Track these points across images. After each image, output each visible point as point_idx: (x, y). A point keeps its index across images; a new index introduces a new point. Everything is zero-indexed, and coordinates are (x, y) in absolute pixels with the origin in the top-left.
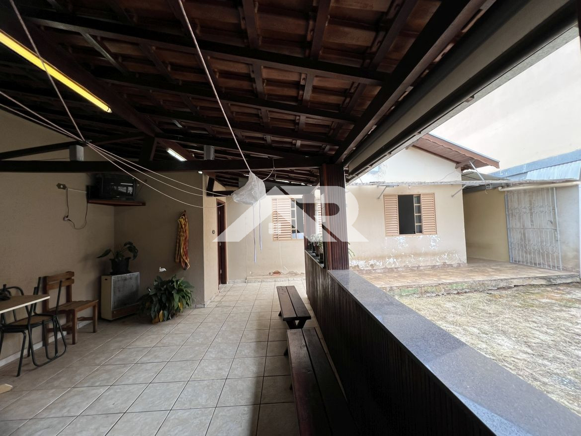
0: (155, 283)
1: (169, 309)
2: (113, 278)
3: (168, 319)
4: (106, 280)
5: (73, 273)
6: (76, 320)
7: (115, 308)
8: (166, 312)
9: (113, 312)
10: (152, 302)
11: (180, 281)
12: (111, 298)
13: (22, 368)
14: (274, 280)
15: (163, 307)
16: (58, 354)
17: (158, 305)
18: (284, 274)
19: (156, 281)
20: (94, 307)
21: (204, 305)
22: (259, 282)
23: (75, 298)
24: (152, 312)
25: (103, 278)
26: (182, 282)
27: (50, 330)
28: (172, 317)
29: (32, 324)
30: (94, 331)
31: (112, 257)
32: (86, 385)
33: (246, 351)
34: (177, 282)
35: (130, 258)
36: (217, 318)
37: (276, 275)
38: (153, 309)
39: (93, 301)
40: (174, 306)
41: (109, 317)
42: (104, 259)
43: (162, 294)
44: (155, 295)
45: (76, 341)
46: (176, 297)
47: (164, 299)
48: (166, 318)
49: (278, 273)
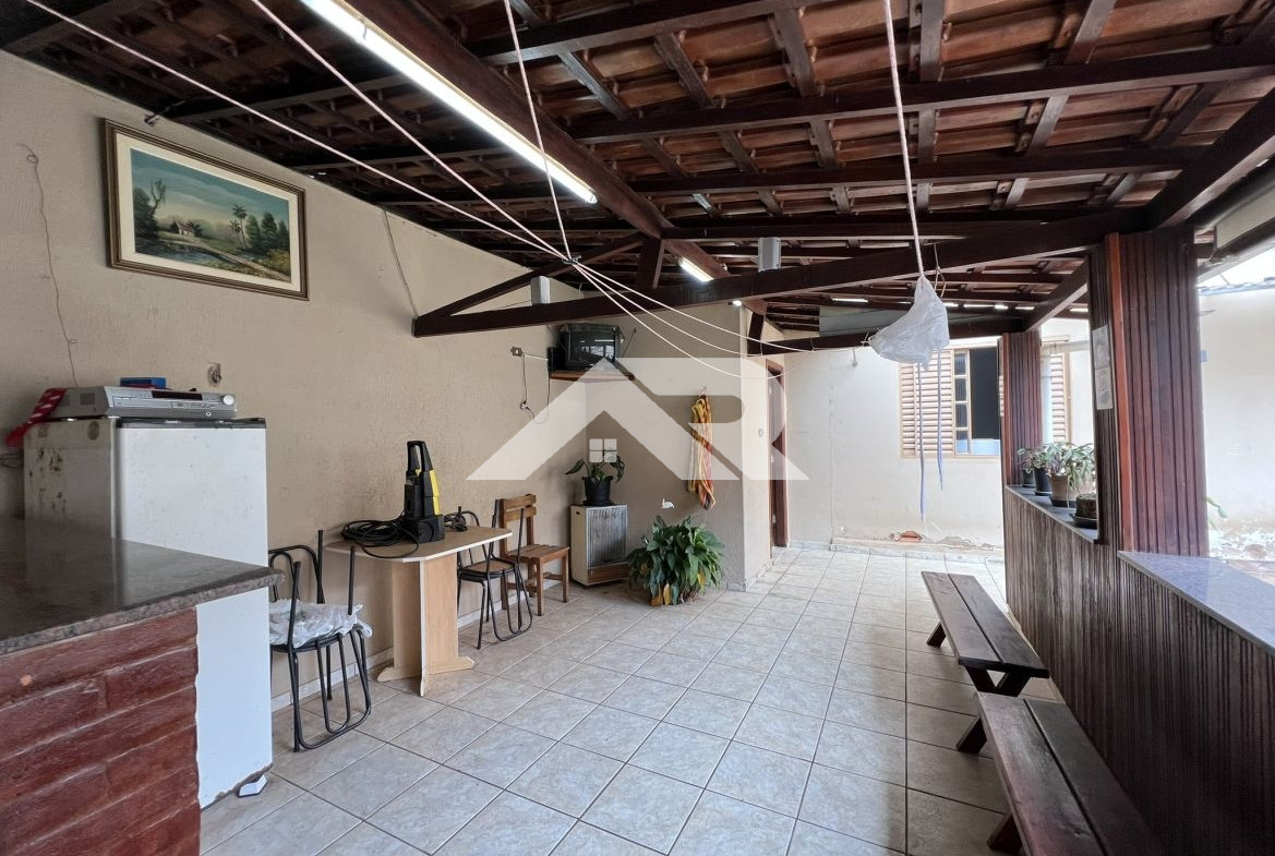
0: (655, 530)
1: (679, 584)
2: (589, 511)
3: (679, 602)
4: (578, 513)
5: (535, 496)
6: (542, 577)
7: (592, 565)
8: (675, 588)
9: (589, 571)
10: (651, 564)
11: (699, 530)
12: (587, 548)
13: (483, 638)
14: (904, 552)
15: (670, 578)
16: (522, 629)
17: (660, 572)
18: (930, 541)
19: (655, 525)
20: (564, 558)
21: (744, 585)
22: (863, 552)
23: (538, 540)
24: (651, 584)
25: (574, 509)
26: (701, 533)
27: (511, 586)
28: (686, 598)
29: (491, 573)
30: (565, 601)
31: (586, 476)
32: (563, 692)
33: (851, 710)
34: (693, 532)
35: (611, 478)
36: (774, 620)
37: (908, 543)
38: (652, 579)
39: (562, 548)
40: (689, 580)
41: (584, 579)
42: (573, 476)
43: (668, 552)
44: (657, 551)
45: (543, 610)
46: (694, 561)
47: (671, 563)
48: (674, 601)
49: (916, 536)
